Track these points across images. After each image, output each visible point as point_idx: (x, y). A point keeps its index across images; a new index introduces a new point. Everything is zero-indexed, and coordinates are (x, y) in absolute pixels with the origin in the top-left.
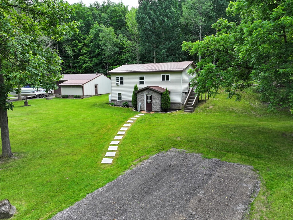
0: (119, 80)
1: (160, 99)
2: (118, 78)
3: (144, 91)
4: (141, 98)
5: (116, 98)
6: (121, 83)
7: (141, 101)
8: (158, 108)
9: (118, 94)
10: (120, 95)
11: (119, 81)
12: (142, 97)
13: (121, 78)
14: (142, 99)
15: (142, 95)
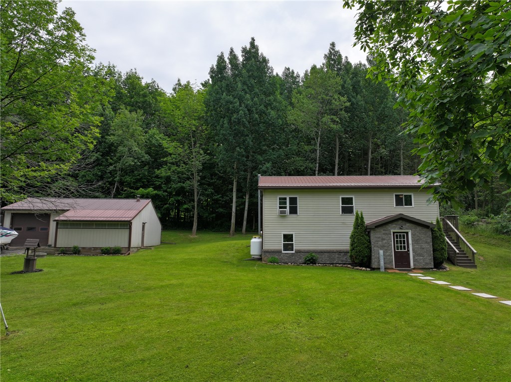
0: (288, 205)
1: (430, 240)
2: (285, 199)
3: (390, 225)
4: (383, 239)
5: (279, 245)
6: (294, 211)
7: (382, 247)
8: (428, 261)
9: (284, 235)
10: (288, 238)
11: (288, 208)
12: (384, 237)
13: (293, 201)
14: (384, 241)
15: (384, 234)
